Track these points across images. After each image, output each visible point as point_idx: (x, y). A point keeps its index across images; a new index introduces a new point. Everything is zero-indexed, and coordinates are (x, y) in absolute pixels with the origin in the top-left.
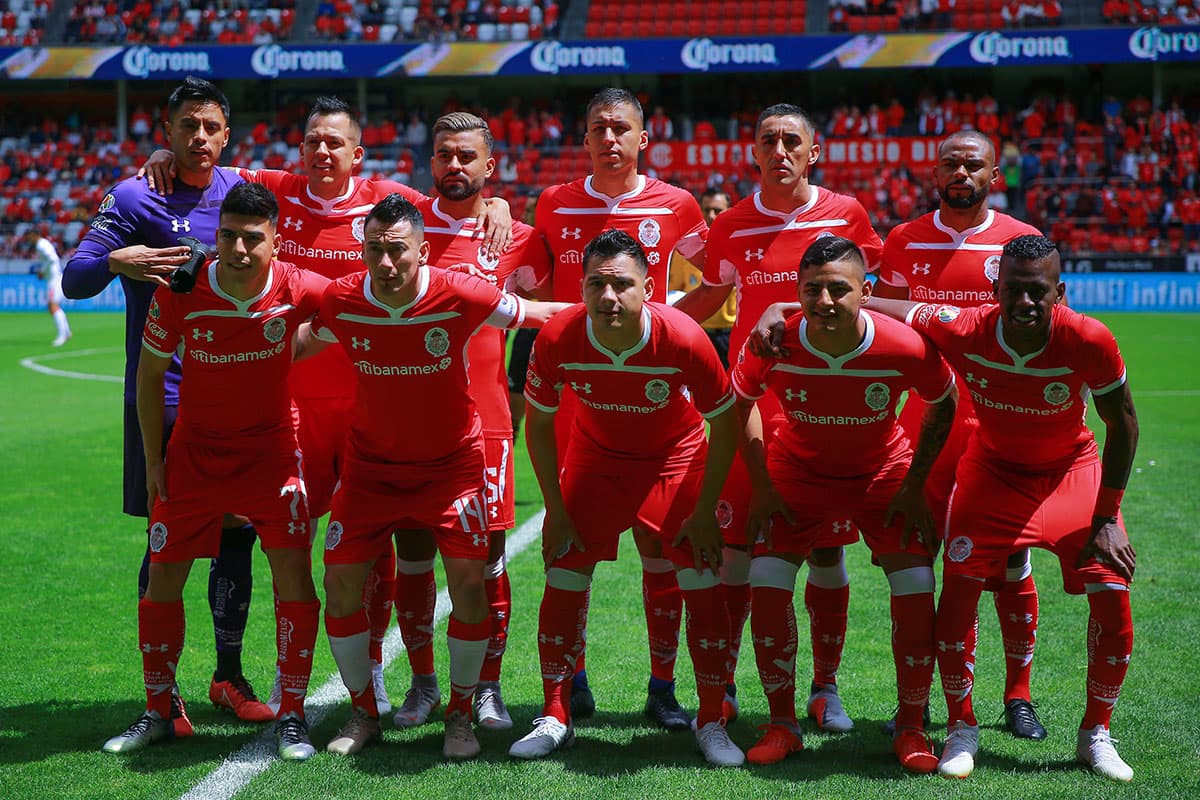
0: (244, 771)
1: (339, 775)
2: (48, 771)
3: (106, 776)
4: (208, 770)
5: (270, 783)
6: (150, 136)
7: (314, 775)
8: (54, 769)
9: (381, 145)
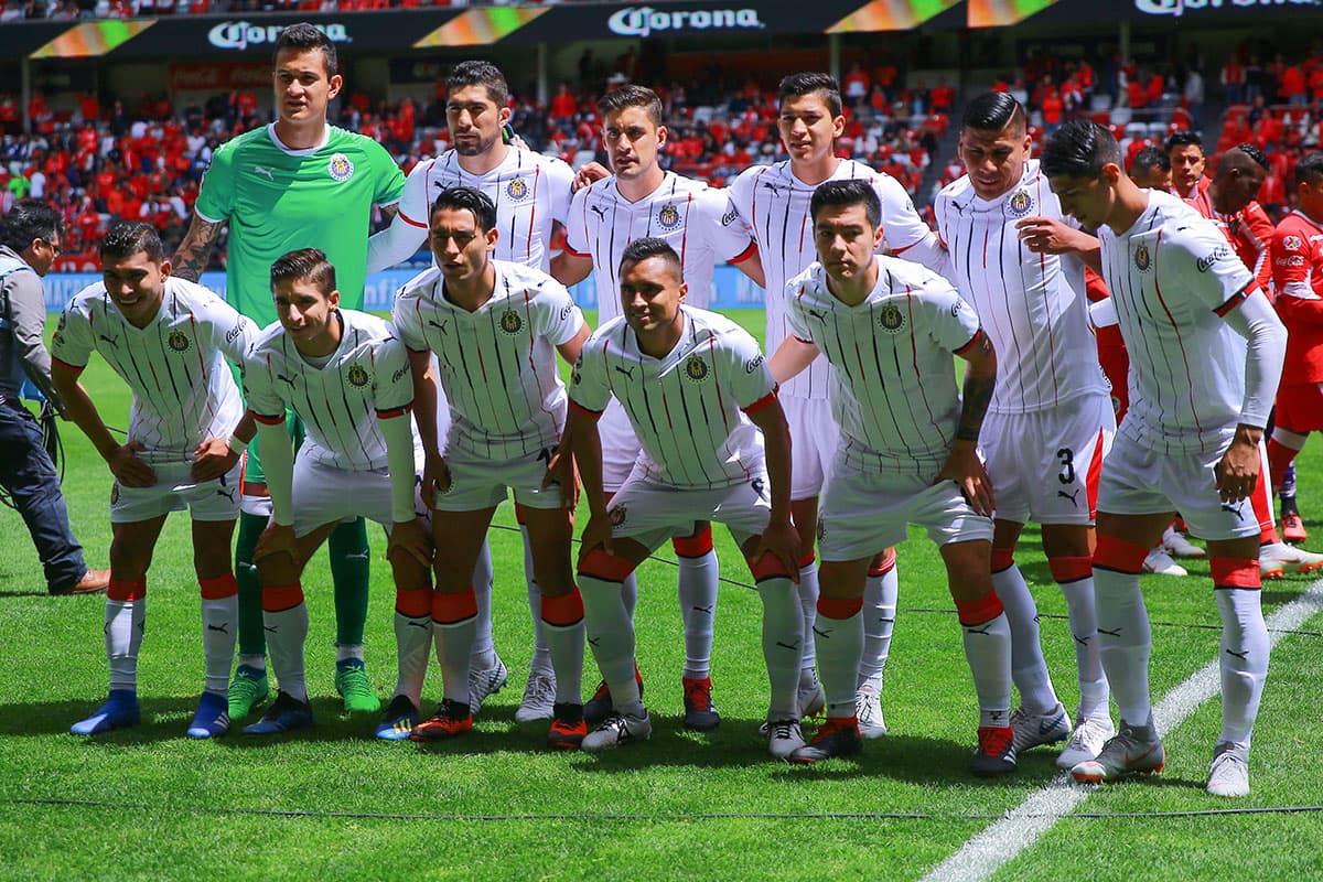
0: (989, 858)
1: (1107, 867)
2: (755, 848)
3: (823, 855)
4: (945, 854)
5: (1021, 873)
6: (867, 100)
7: (1075, 866)
8: (761, 845)
9: (1149, 103)
